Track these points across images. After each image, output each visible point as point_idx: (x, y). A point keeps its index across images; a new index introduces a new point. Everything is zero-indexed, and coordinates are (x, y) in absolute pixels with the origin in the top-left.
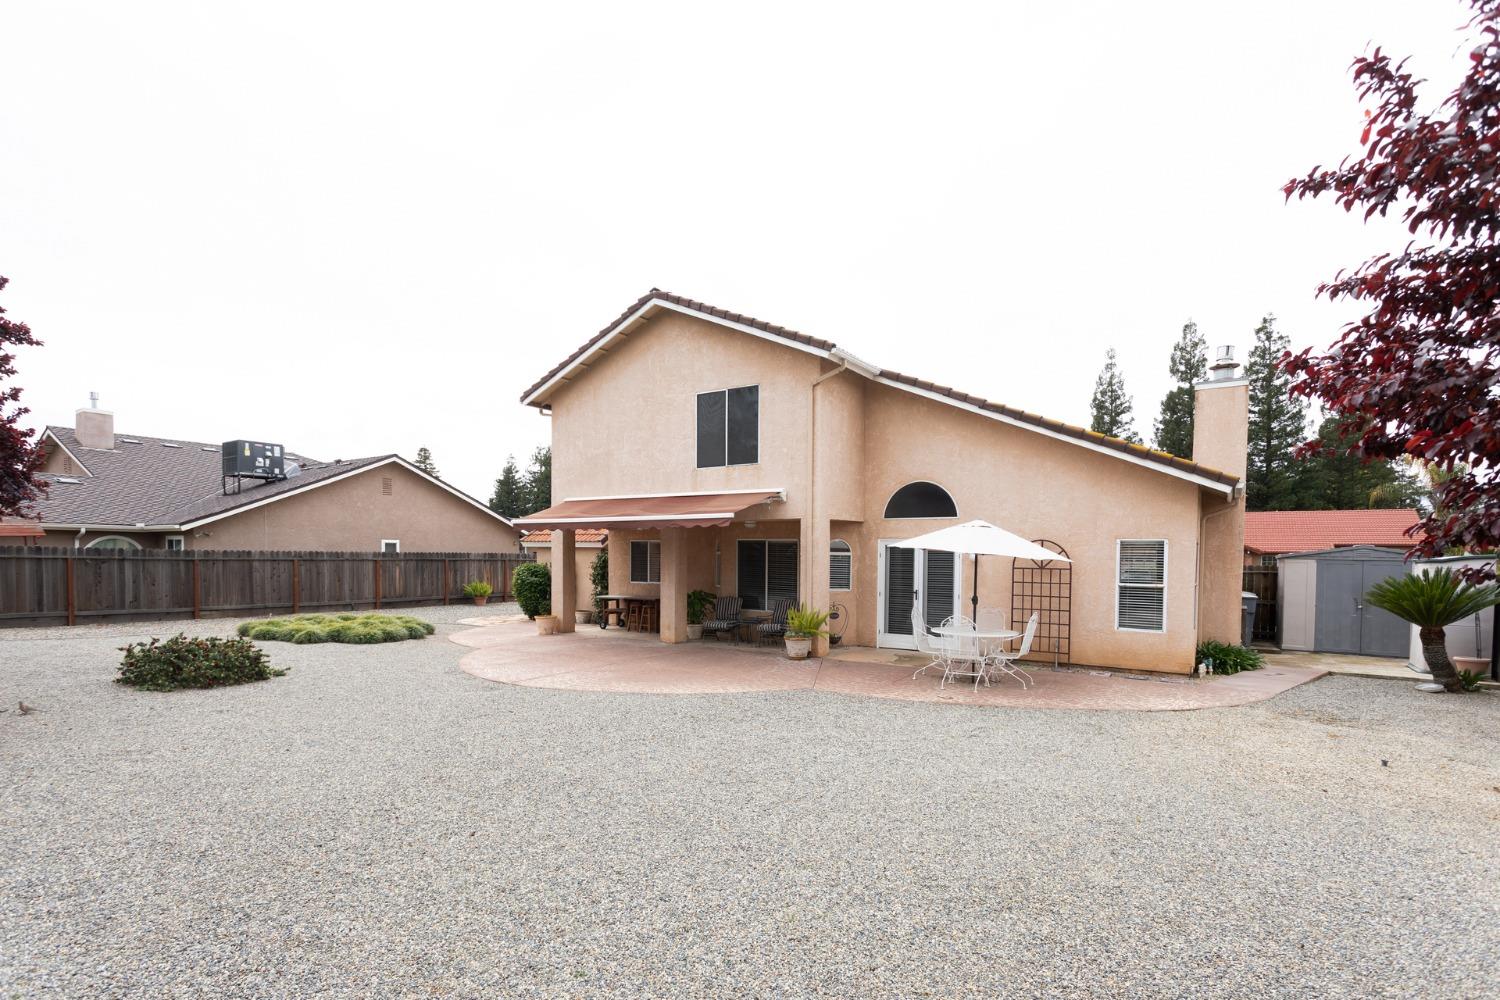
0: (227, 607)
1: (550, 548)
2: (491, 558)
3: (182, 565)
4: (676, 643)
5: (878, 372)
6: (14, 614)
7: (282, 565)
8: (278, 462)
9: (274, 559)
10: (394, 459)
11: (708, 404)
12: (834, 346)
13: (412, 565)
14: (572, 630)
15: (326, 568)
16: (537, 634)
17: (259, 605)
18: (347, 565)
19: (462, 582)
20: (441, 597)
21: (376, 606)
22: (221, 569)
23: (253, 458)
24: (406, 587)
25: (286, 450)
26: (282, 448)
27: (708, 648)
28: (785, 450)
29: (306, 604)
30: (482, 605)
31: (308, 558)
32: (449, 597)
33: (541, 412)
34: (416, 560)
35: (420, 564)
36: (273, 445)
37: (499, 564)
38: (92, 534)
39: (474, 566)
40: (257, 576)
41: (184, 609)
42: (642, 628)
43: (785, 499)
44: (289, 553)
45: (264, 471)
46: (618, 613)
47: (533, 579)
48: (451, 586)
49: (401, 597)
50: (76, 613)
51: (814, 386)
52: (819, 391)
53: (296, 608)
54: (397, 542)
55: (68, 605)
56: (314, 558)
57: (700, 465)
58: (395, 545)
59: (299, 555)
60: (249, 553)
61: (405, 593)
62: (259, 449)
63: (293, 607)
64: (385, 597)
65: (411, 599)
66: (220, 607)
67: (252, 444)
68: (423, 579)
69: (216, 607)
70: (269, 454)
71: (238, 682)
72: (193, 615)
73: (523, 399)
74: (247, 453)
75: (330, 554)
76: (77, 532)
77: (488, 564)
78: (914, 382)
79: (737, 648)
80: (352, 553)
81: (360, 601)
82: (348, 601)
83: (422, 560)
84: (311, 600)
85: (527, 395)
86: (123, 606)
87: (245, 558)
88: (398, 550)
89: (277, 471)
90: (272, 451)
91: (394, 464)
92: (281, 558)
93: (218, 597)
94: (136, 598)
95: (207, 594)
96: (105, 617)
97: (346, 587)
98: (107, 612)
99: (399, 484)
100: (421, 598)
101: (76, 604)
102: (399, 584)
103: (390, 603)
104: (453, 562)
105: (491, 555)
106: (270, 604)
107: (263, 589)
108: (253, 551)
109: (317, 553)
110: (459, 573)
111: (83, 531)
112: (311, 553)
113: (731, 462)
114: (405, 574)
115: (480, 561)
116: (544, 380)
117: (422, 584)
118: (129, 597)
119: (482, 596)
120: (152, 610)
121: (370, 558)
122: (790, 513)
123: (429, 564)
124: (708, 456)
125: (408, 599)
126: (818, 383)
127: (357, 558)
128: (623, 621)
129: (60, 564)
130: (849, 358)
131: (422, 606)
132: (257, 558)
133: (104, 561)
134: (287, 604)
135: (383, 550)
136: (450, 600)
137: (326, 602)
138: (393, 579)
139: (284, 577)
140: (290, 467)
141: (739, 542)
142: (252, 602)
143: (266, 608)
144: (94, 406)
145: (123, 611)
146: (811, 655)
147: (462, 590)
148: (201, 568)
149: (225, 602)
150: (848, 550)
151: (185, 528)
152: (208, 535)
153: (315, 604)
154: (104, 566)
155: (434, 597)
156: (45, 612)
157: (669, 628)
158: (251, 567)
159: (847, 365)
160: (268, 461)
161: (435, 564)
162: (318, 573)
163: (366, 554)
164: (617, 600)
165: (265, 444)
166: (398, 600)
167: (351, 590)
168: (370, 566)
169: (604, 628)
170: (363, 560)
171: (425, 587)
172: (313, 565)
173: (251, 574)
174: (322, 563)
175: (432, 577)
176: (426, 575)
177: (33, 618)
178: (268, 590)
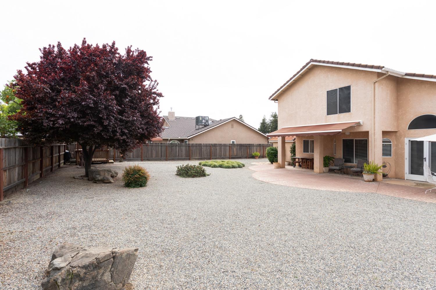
0: (196, 157)
1: (277, 142)
2: (260, 145)
3: (188, 147)
4: (319, 173)
5: (405, 74)
6: (157, 158)
7: (208, 147)
8: (207, 121)
9: (206, 145)
10: (234, 118)
11: (331, 94)
12: (383, 67)
13: (239, 147)
14: (285, 168)
15: (218, 148)
16: (274, 168)
17: (203, 157)
18: (223, 147)
19: (252, 152)
20: (246, 156)
21: (229, 158)
22: (195, 148)
23: (202, 120)
24: (237, 153)
25: (209, 118)
26: (208, 117)
27: (331, 175)
28: (362, 107)
30: (257, 159)
31: (214, 145)
32: (248, 156)
33: (275, 102)
34: (240, 146)
36: (206, 117)
37: (262, 147)
38: (171, 140)
39: (255, 148)
40: (203, 150)
41: (187, 158)
42: (307, 168)
43: (362, 124)
44: (210, 144)
45: (204, 123)
46: (299, 163)
47: (272, 151)
48: (249, 153)
49: (236, 156)
50: (168, 158)
51: (374, 83)
52: (377, 84)
53: (211, 158)
54: (235, 141)
55: (166, 157)
56: (215, 145)
57: (328, 114)
58: (234, 142)
59: (212, 144)
60: (201, 144)
62: (203, 118)
64: (231, 156)
65: (238, 156)
66: (195, 158)
67: (202, 117)
68: (241, 151)
69: (194, 158)
70: (205, 119)
71: (199, 177)
72: (189, 159)
73: (269, 99)
74: (201, 119)
75: (219, 144)
76: (168, 139)
77: (259, 147)
78: (423, 76)
79: (343, 176)
80: (224, 144)
81: (226, 157)
82: (223, 157)
83: (241, 146)
84: (214, 156)
85: (271, 97)
86: (176, 157)
87: (200, 145)
88: (235, 143)
89: (207, 123)
90: (206, 118)
91: (234, 119)
92: (208, 145)
93: (195, 155)
94: (179, 155)
95: (192, 154)
96: (173, 159)
97: (223, 153)
98: (173, 158)
99: (235, 125)
100: (241, 156)
101: (168, 156)
102: (235, 152)
103: (233, 157)
104: (249, 146)
105: (260, 144)
106: (205, 157)
107: (204, 153)
108: (202, 143)
109: (216, 144)
110: (251, 150)
111: (169, 139)
112: (214, 144)
113: (340, 112)
114: (237, 149)
115: (256, 146)
116: (276, 92)
117: (241, 153)
118: (177, 155)
119: (257, 156)
120: (181, 158)
121: (228, 145)
122: (364, 129)
123: (243, 147)
124: (331, 110)
125: (237, 157)
126: (376, 82)
127: (225, 145)
128: (300, 165)
129: (165, 146)
130: (391, 71)
131: (241, 159)
132: (203, 145)
133: (173, 146)
134: (209, 157)
135: (231, 143)
136: (249, 157)
137: (218, 157)
138: (234, 151)
139: (208, 150)
140: (210, 122)
141: (343, 140)
142: (201, 156)
143: (204, 158)
145: (176, 158)
146: (374, 180)
147: (252, 154)
148: (191, 148)
150: (390, 142)
151: (188, 138)
152: (193, 140)
153: (215, 157)
155: (244, 156)
156: (163, 158)
157: (317, 168)
158: (201, 148)
159: (389, 73)
160: (205, 121)
161: (244, 147)
162: (216, 149)
163: (227, 144)
164: (299, 159)
165: (204, 117)
166: (235, 157)
167: (224, 154)
168: (228, 148)
169: (294, 167)
170: (226, 146)
171: (242, 153)
172: (215, 147)
173: (201, 150)
174: (217, 147)
175: (244, 151)
176: (242, 150)
177: (161, 159)
178: (205, 153)
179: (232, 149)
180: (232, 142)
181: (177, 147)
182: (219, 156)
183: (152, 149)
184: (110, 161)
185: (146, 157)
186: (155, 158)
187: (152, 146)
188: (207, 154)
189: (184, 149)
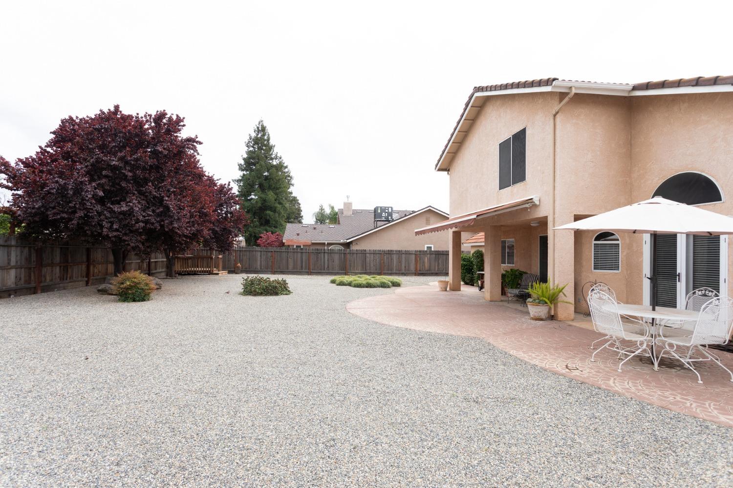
0: (357, 271)
3: (343, 254)
4: (491, 301)
5: (631, 88)
6: (295, 270)
7: (377, 255)
8: (390, 214)
9: (374, 253)
10: (431, 208)
11: (503, 149)
12: (554, 79)
13: (434, 256)
14: (460, 290)
15: (395, 257)
18: (403, 255)
21: (416, 274)
23: (381, 213)
24: (430, 266)
25: (394, 209)
26: (392, 208)
28: (539, 168)
29: (386, 272)
35: (437, 256)
36: (388, 207)
38: (329, 244)
40: (368, 260)
43: (537, 203)
44: (380, 250)
45: (385, 218)
50: (312, 271)
51: (555, 116)
52: (558, 117)
54: (432, 246)
55: (309, 269)
56: (390, 253)
57: (500, 188)
58: (431, 247)
59: (384, 251)
60: (365, 250)
61: (430, 270)
62: (383, 209)
63: (381, 273)
64: (420, 271)
65: (433, 272)
66: (355, 272)
67: (381, 207)
68: (438, 263)
69: (353, 271)
70: (387, 211)
72: (346, 274)
73: (436, 168)
74: (379, 211)
75: (396, 251)
76: (324, 244)
80: (406, 251)
81: (409, 272)
82: (403, 271)
83: (439, 254)
84: (388, 270)
85: (437, 165)
86: (324, 269)
87: (364, 252)
88: (433, 250)
89: (390, 218)
90: (388, 210)
92: (377, 252)
93: (354, 267)
94: (328, 267)
95: (350, 266)
96: (319, 273)
97: (402, 266)
98: (320, 271)
99: (433, 219)
100: (438, 272)
101: (311, 268)
102: (427, 265)
103: (423, 273)
106: (372, 271)
107: (370, 265)
108: (367, 249)
109: (391, 251)
111: (326, 243)
112: (389, 251)
113: (514, 182)
114: (430, 260)
117: (438, 265)
118: (326, 267)
121: (414, 253)
123: (442, 256)
124: (503, 180)
125: (430, 272)
126: (557, 113)
127: (408, 253)
129: (307, 253)
130: (577, 85)
132: (368, 252)
133: (319, 253)
134: (379, 271)
137: (394, 272)
138: (424, 262)
139: (378, 260)
140: (395, 216)
141: (540, 237)
142: (366, 270)
143: (371, 273)
144: (348, 200)
145: (324, 271)
148: (348, 256)
149: (357, 269)
150: (618, 240)
151: (348, 241)
153: (390, 272)
154: (319, 255)
156: (303, 270)
157: (488, 292)
158: (366, 256)
159: (574, 91)
160: (386, 214)
162: (391, 259)
163: (412, 251)
165: (386, 207)
166: (427, 272)
167: (405, 267)
168: (413, 257)
169: (480, 290)
170: (410, 254)
171: (440, 266)
172: (389, 255)
173: (366, 259)
174: (393, 255)
175: (443, 262)
176: (440, 262)
177: (300, 272)
178: (372, 265)
179: (420, 259)
180: (427, 247)
181: (326, 255)
182: (396, 270)
183: (288, 257)
184: (215, 272)
185: (279, 268)
186: (293, 270)
187: (288, 252)
188: (376, 267)
189: (336, 257)
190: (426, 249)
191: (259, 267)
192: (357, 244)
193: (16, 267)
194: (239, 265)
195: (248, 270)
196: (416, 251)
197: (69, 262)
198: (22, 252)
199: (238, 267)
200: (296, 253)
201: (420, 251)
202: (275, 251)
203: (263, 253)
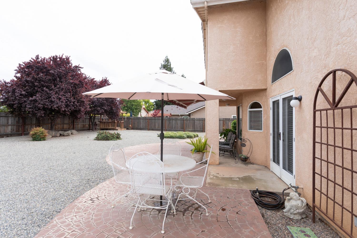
0: (190, 130)
3: (182, 121)
7: (201, 121)
9: (199, 120)
17: (196, 130)
22: (189, 122)
40: (196, 123)
41: (182, 130)
44: (203, 118)
50: (167, 129)
63: (203, 131)
72: (184, 131)
92: (201, 119)
93: (188, 128)
94: (175, 127)
95: (186, 127)
98: (171, 129)
101: (166, 127)
106: (198, 130)
108: (195, 118)
111: (180, 115)
118: (174, 127)
120: (177, 130)
132: (196, 119)
133: (170, 120)
134: (202, 130)
139: (201, 124)
145: (173, 129)
148: (185, 121)
149: (190, 129)
151: (188, 113)
154: (170, 121)
158: (194, 122)
173: (195, 123)
178: (198, 126)
179: (226, 123)
180: (233, 116)
181: (174, 121)
183: (155, 122)
184: (117, 129)
186: (158, 129)
187: (155, 119)
188: (200, 127)
189: (179, 122)
190: (232, 118)
191: (142, 127)
192: (193, 115)
193: (11, 125)
194: (131, 126)
195: (137, 128)
196: (223, 119)
197: (41, 123)
198: (15, 119)
199: (130, 127)
200: (159, 120)
201: (226, 119)
202: (149, 119)
203: (144, 120)
